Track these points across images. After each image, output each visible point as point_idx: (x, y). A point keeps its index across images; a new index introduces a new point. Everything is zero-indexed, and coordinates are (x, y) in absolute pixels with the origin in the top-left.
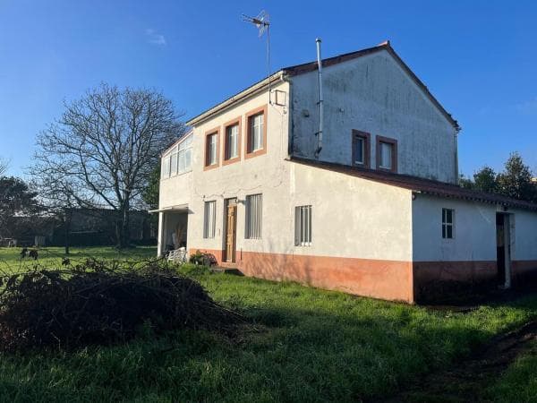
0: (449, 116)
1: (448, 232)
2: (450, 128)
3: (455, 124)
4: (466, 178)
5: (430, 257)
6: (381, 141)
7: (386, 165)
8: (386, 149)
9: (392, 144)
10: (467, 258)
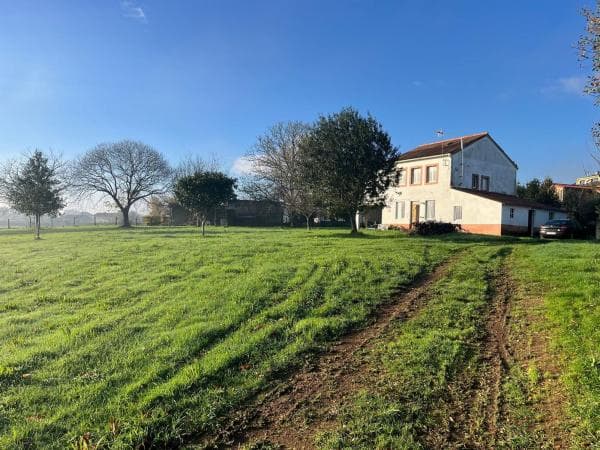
0: (513, 163)
1: (512, 216)
2: (513, 167)
3: (516, 166)
4: (521, 185)
5: (508, 223)
6: (482, 177)
7: (484, 189)
8: (484, 181)
9: (487, 179)
10: (518, 224)
